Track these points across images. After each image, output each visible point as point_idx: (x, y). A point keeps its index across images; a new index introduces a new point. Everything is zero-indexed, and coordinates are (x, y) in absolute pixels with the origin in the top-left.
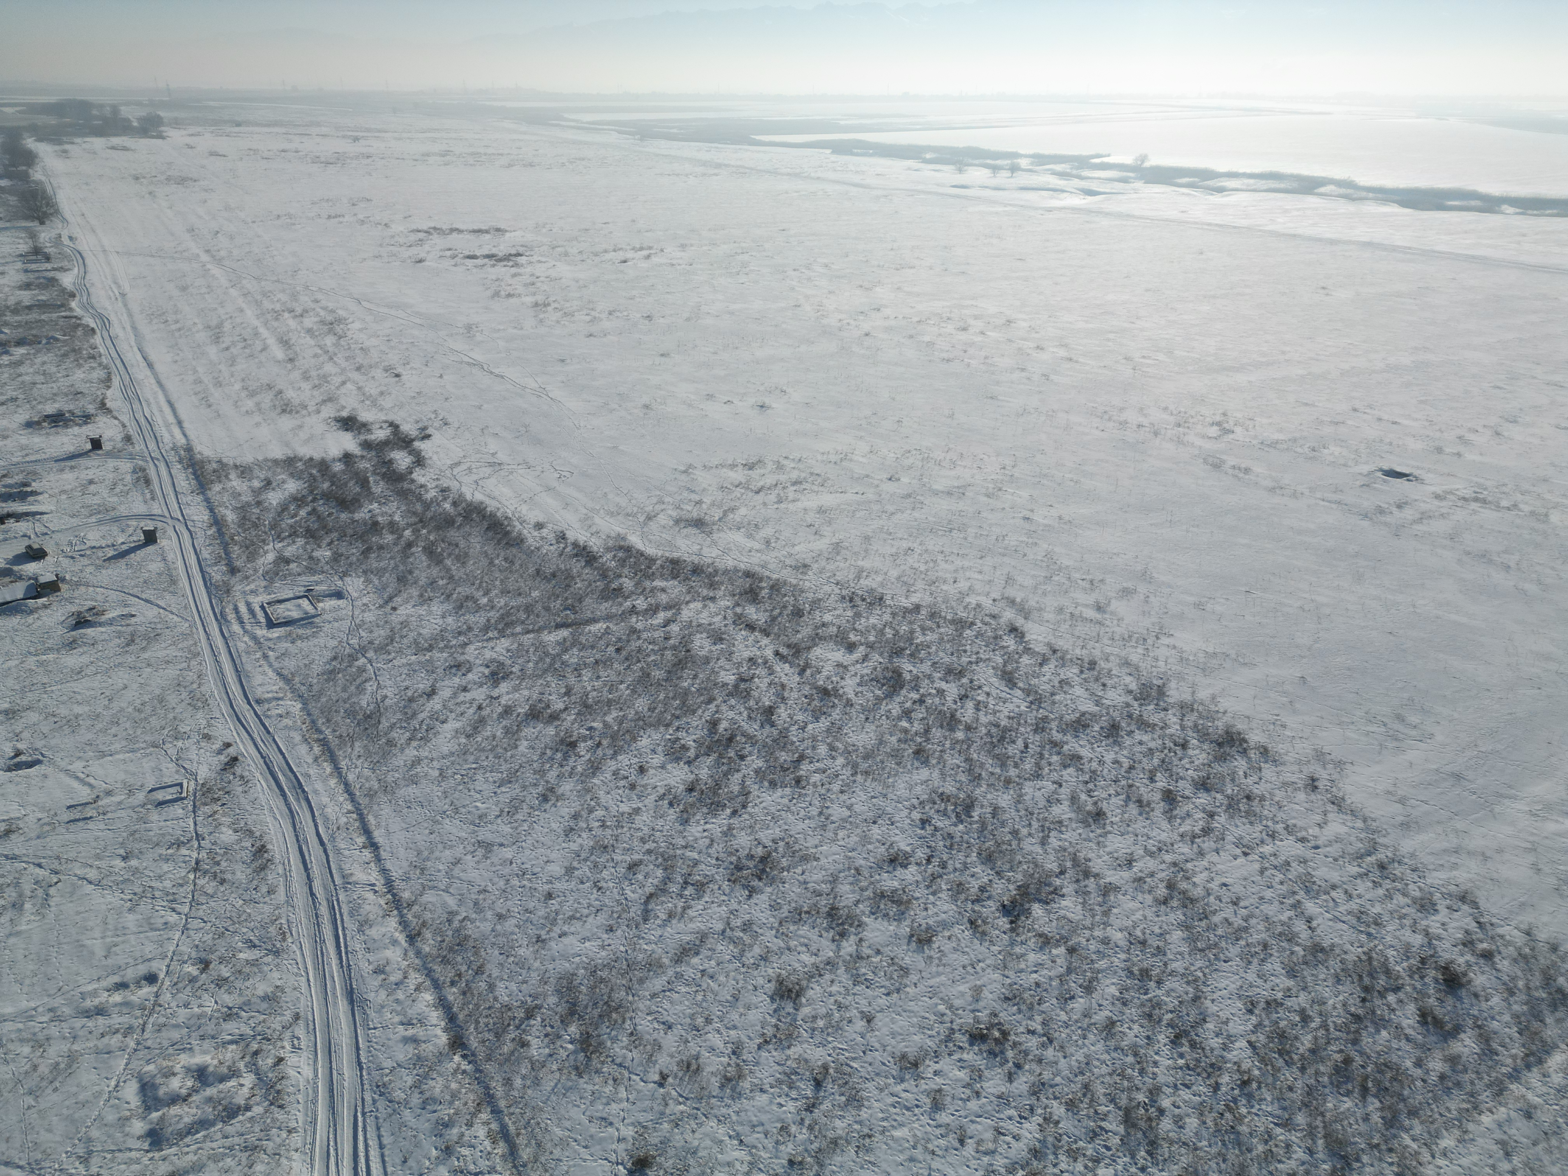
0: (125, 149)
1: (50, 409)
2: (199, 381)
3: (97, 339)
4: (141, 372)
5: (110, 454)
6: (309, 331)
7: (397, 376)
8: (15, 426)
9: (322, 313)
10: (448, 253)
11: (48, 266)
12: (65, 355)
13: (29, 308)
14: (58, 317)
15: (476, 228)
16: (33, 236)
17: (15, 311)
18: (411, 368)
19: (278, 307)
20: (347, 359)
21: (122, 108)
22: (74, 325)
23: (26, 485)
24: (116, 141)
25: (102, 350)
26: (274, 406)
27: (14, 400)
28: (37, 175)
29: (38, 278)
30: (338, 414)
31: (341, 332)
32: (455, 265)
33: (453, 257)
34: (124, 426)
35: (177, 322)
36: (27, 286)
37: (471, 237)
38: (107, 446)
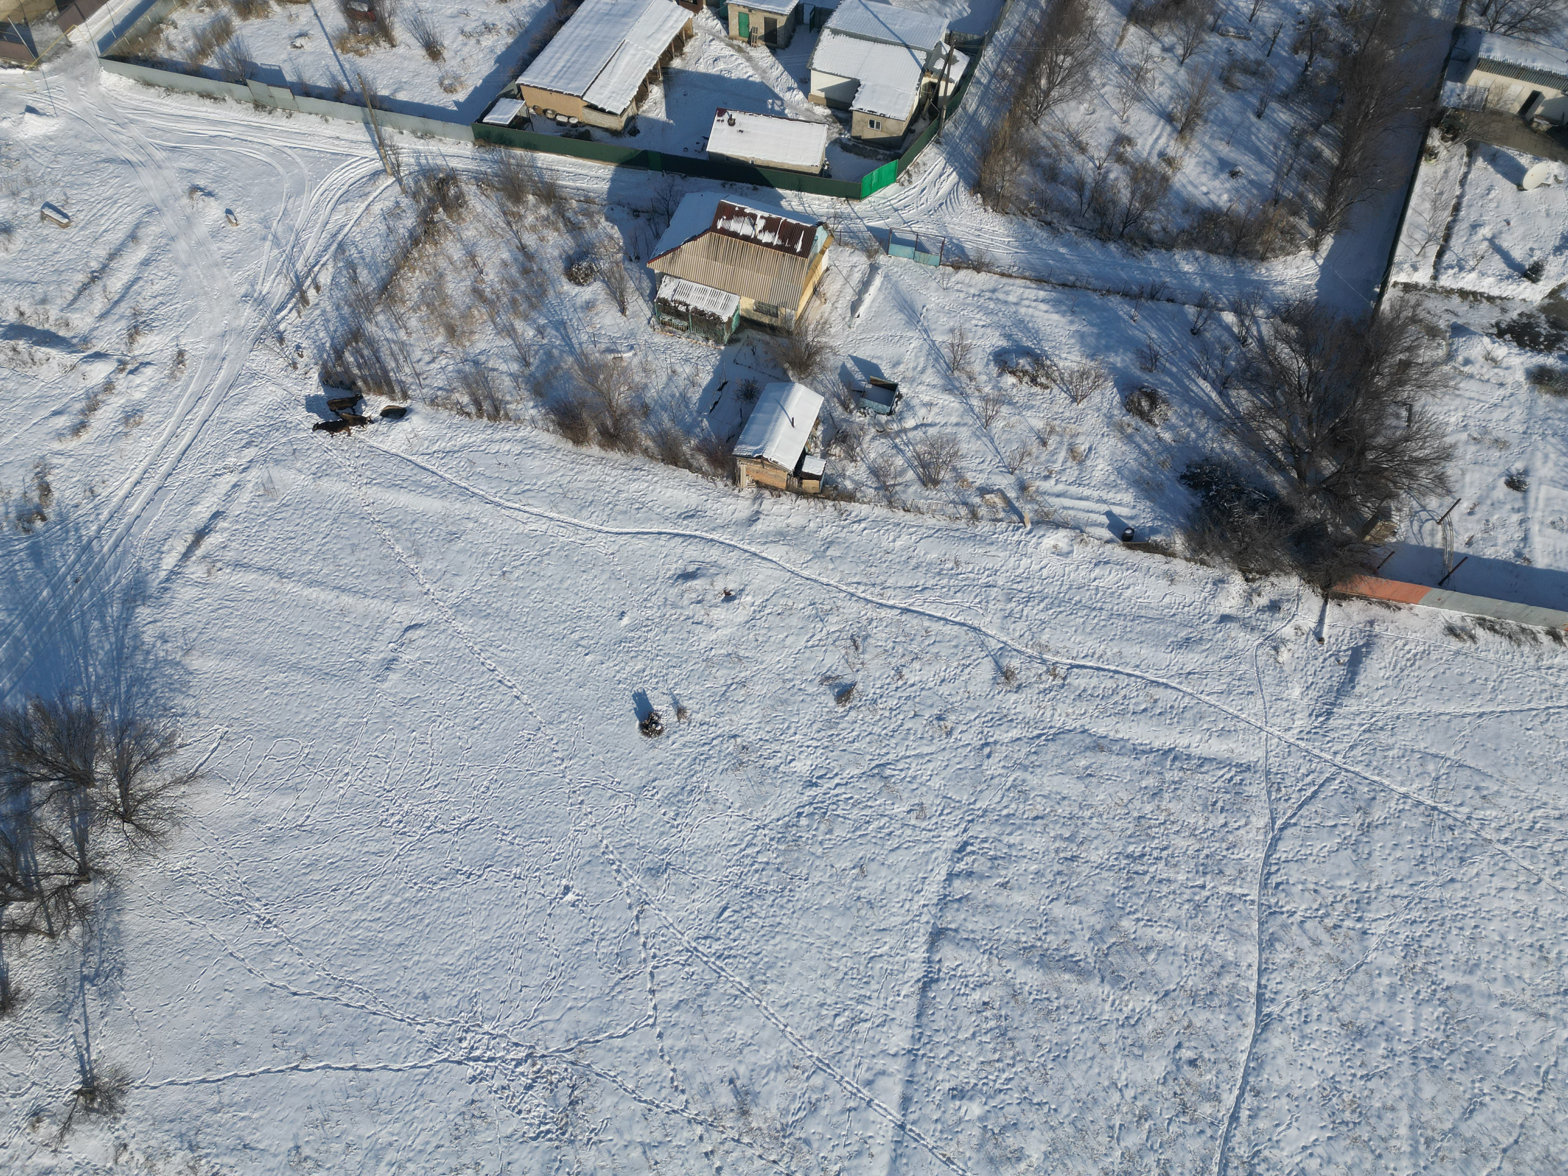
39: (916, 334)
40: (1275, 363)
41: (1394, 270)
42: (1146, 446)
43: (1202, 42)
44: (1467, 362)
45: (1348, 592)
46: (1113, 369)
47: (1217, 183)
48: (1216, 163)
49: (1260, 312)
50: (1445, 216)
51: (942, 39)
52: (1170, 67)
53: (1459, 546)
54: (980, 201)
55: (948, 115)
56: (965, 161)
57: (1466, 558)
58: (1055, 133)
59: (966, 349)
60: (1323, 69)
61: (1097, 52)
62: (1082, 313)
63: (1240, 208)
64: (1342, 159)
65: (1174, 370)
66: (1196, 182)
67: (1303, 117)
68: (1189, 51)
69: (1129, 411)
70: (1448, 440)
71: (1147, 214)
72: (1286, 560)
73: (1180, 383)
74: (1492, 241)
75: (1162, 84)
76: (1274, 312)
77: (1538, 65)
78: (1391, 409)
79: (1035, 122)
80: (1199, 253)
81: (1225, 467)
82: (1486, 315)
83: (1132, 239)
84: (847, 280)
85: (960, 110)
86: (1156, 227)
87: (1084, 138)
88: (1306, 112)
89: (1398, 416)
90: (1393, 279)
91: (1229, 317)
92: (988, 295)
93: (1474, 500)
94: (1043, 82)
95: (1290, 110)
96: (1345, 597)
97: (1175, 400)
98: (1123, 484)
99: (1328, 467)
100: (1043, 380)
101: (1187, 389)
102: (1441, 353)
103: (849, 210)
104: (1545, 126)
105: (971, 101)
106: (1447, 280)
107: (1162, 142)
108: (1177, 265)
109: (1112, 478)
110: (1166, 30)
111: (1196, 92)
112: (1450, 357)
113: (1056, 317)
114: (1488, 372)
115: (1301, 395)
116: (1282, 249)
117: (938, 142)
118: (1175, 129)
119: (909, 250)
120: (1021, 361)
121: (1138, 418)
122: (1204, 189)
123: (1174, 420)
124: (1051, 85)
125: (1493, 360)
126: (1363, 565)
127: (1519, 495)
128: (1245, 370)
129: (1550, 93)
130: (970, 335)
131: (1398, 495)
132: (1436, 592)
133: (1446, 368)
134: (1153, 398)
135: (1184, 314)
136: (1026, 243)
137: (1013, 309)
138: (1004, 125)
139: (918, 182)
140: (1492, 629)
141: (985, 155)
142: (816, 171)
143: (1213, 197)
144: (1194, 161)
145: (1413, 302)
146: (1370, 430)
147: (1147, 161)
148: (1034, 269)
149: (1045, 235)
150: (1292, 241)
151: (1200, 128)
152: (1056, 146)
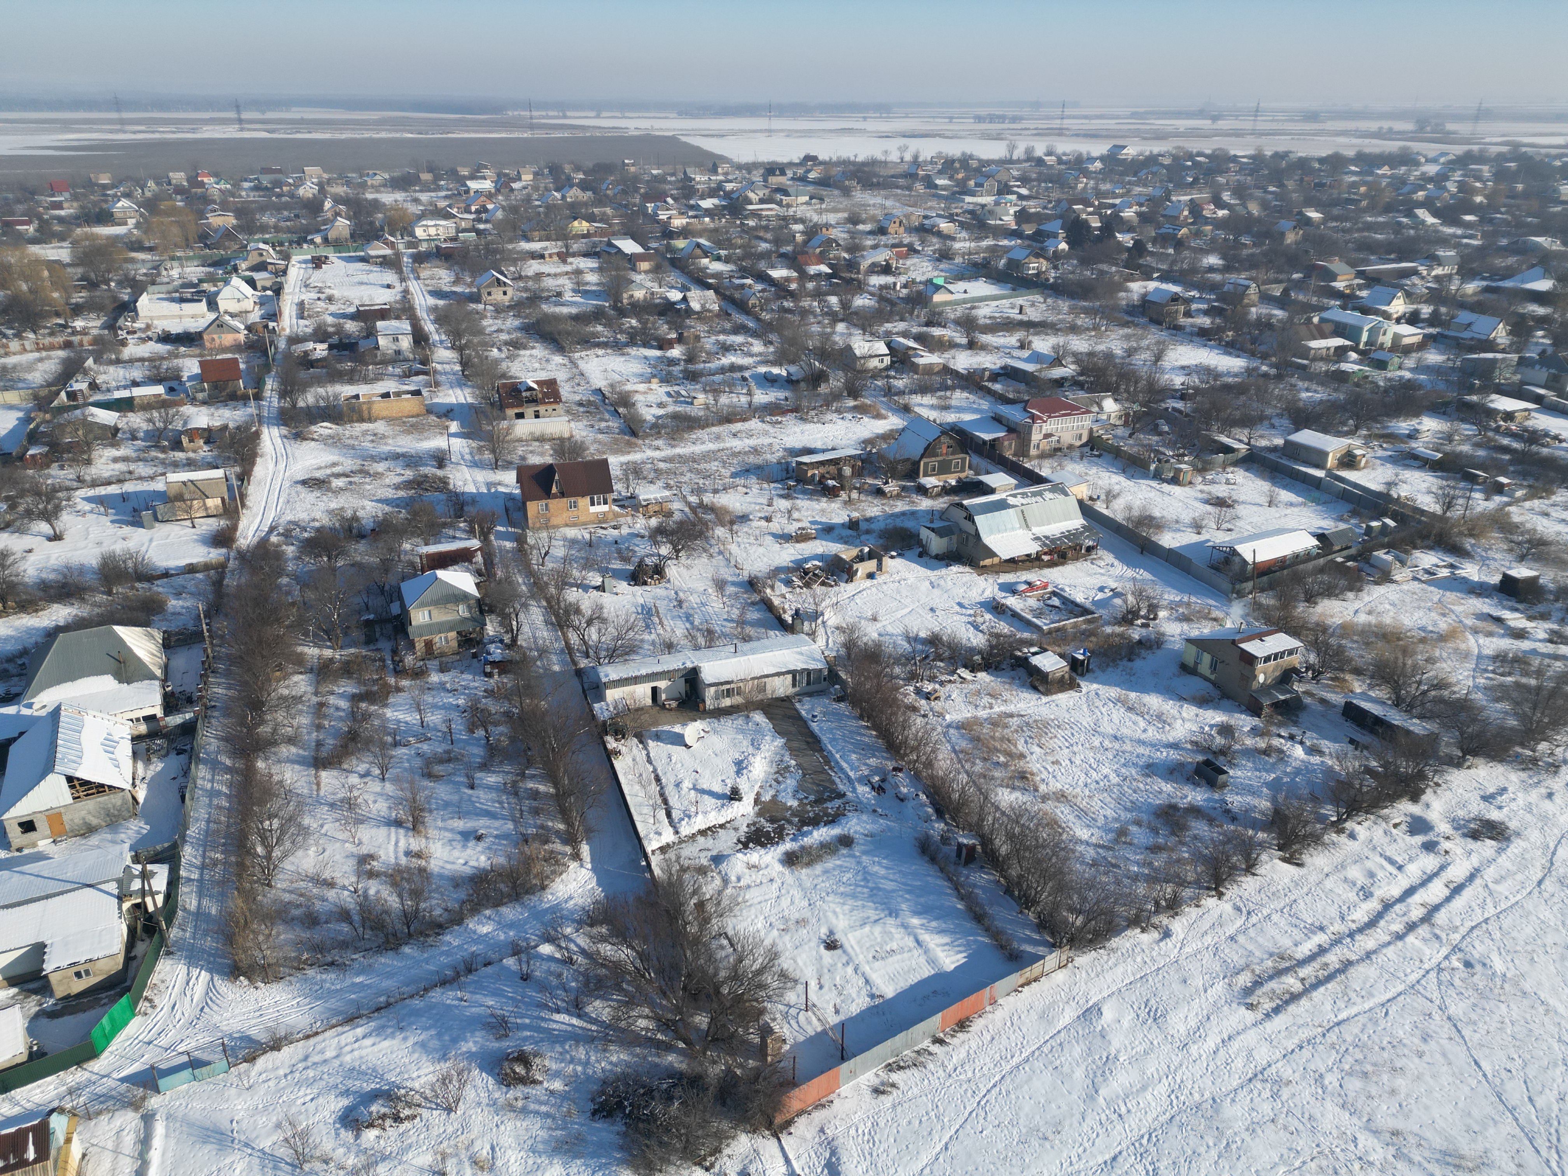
39: (237, 1155)
40: (606, 963)
41: (645, 843)
42: (544, 1109)
43: (392, 757)
44: (739, 879)
45: (788, 1117)
46: (471, 1056)
47: (469, 851)
48: (459, 837)
49: (568, 930)
50: (654, 788)
51: (129, 862)
52: (375, 786)
53: (833, 1020)
54: (246, 982)
55: (169, 923)
56: (210, 955)
57: (843, 1024)
58: (295, 885)
59: (304, 1135)
60: (501, 734)
61: (300, 804)
62: (410, 1024)
63: (501, 860)
64: (556, 785)
65: (527, 1021)
66: (451, 859)
67: (508, 773)
68: (384, 769)
69: (508, 1086)
70: (767, 942)
71: (423, 905)
72: (725, 1125)
73: (539, 1029)
74: (695, 788)
75: (375, 802)
76: (579, 924)
77: (644, 672)
78: (714, 945)
79: (269, 885)
80: (488, 912)
81: (623, 1078)
82: (726, 841)
83: (421, 933)
84: (116, 1152)
85: (180, 913)
86: (437, 912)
87: (326, 875)
88: (507, 768)
89: (722, 947)
90: (649, 850)
91: (546, 949)
92: (301, 1066)
93: (816, 976)
94: (260, 850)
95: (494, 772)
96: (789, 1123)
97: (544, 1047)
98: (544, 1160)
99: (702, 1020)
100: (407, 1112)
101: (549, 1031)
102: (718, 882)
103: (87, 1075)
104: (674, 704)
105: (189, 899)
106: (686, 830)
107: (402, 844)
108: (475, 932)
109: (530, 1162)
110: (354, 762)
111: (409, 795)
112: (726, 881)
113: (386, 1044)
114: (757, 877)
115: (643, 976)
116: (554, 872)
117: (169, 953)
118: (408, 829)
119: (186, 1074)
120: (374, 1108)
121: (521, 1087)
122: (462, 861)
123: (554, 1066)
124: (269, 849)
125: (754, 866)
126: (781, 1085)
127: (839, 952)
128: (587, 984)
129: (662, 684)
130: (302, 1117)
131: (765, 1008)
132: (845, 1067)
133: (729, 891)
134: (523, 1059)
135: (507, 969)
136: (318, 994)
137: (336, 1063)
138: (237, 903)
139: (163, 1002)
140: (900, 1068)
141: (229, 939)
142: (24, 1058)
143: (473, 863)
144: (439, 845)
145: (674, 858)
146: (711, 971)
147: (397, 864)
148: (340, 1013)
149: (333, 976)
150: (557, 862)
151: (428, 818)
152: (301, 895)
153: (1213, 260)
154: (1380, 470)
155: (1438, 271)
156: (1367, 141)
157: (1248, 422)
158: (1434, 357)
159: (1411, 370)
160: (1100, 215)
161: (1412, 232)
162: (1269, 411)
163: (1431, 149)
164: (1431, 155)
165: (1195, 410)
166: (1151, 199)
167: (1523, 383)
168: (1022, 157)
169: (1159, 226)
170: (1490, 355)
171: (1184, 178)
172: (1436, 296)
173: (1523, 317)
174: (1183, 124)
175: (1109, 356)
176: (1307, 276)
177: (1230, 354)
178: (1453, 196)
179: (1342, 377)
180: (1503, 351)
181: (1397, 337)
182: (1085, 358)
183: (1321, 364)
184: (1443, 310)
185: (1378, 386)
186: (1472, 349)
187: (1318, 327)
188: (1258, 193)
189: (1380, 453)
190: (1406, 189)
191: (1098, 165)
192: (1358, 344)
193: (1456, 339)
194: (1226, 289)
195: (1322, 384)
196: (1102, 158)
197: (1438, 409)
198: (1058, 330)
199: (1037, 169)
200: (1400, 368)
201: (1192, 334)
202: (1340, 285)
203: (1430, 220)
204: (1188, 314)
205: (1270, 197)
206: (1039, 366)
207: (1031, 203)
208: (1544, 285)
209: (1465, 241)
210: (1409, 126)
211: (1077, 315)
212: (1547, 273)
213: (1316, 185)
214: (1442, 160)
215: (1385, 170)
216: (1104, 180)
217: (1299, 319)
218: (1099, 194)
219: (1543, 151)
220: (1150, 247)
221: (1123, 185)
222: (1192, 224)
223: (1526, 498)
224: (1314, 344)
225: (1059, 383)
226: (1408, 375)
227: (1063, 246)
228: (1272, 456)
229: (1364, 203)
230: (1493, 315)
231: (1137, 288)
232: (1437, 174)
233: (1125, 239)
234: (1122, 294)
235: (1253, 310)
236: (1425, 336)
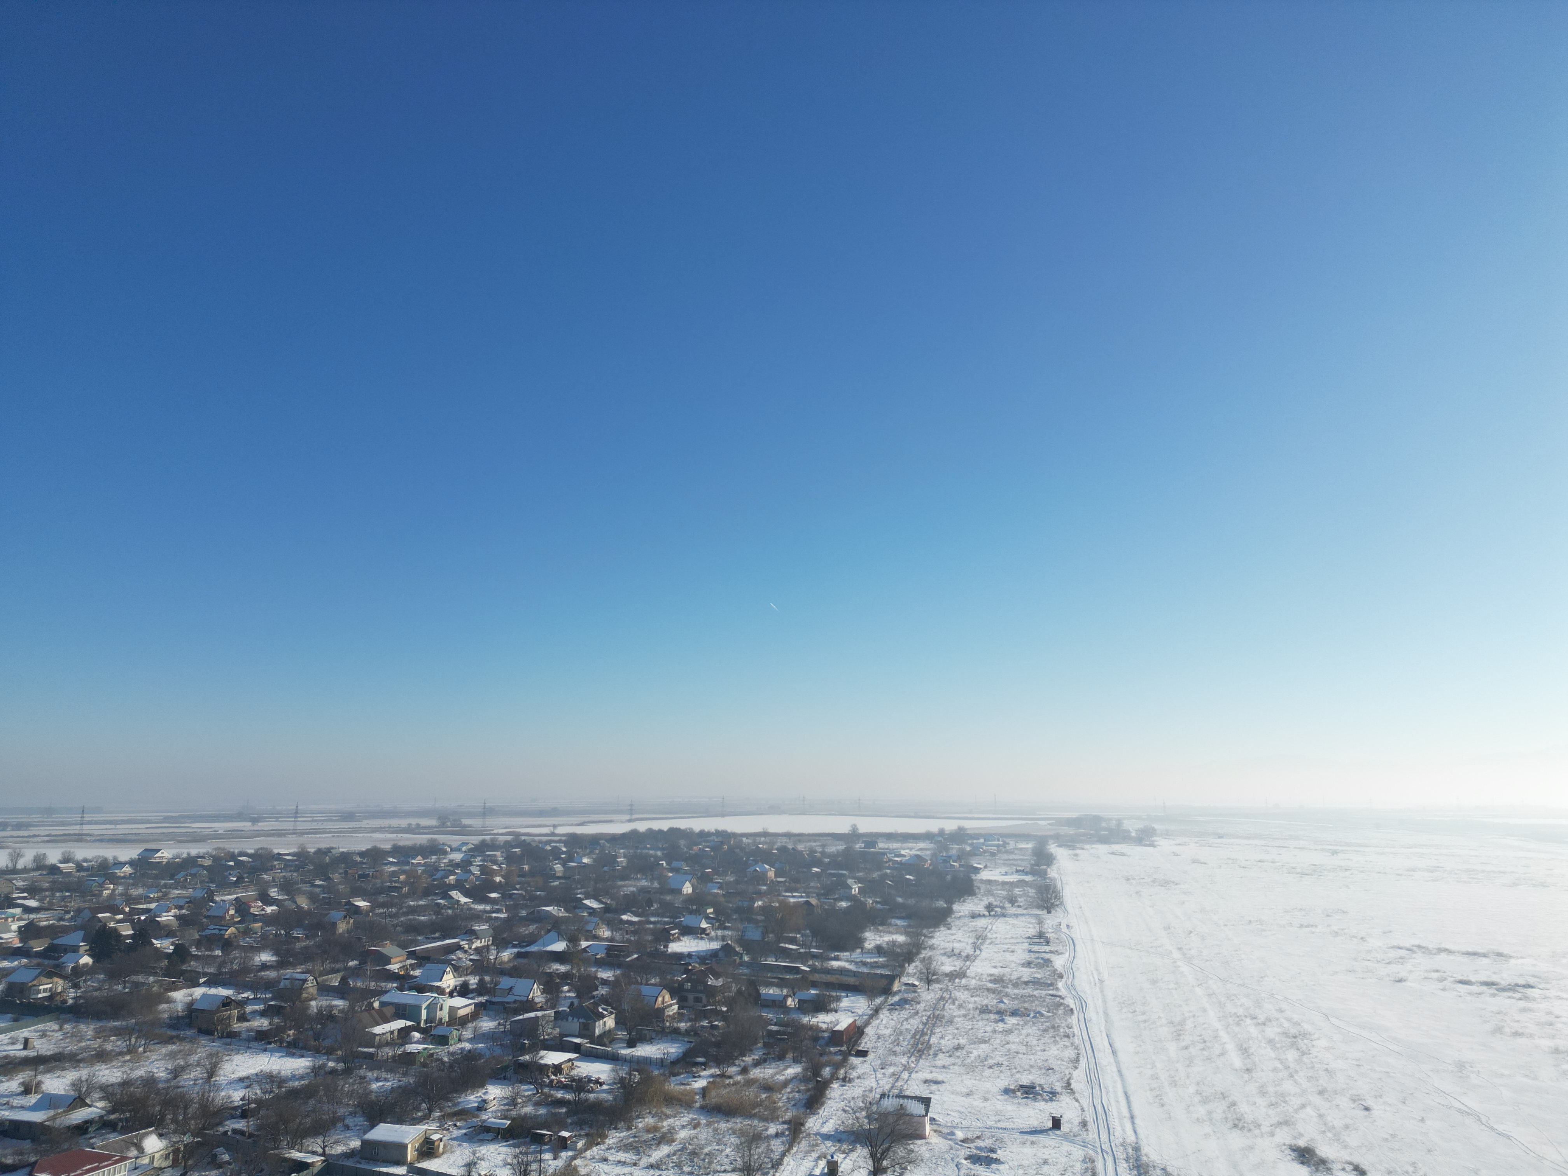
0: (1123, 854)
1: (1025, 1080)
2: (1155, 1077)
3: (1073, 1020)
4: (1105, 1058)
5: (1066, 1137)
6: (1271, 1041)
7: (1367, 1109)
8: (995, 1090)
9: (1286, 1024)
10: (1435, 975)
11: (1047, 949)
12: (1045, 1030)
13: (1026, 983)
14: (1046, 995)
15: (1470, 950)
16: (1040, 922)
17: (1016, 985)
18: (1385, 1103)
19: (1241, 1011)
20: (1310, 1079)
21: (1125, 822)
22: (1058, 1005)
23: (993, 1151)
24: (1116, 847)
25: (1076, 1030)
26: (1226, 1118)
27: (999, 1065)
28: (1052, 873)
29: (1038, 958)
30: (1293, 1142)
31: (1304, 1048)
32: (1444, 990)
33: (1441, 980)
34: (1083, 1110)
35: (1144, 1013)
36: (1028, 964)
37: (1466, 959)
38: (1065, 1127)
153: (266, 957)
154: (458, 1152)
155: (477, 944)
156: (400, 835)
157: (320, 1128)
158: (487, 1025)
159: (470, 1040)
160: (132, 922)
161: (450, 911)
162: (341, 1112)
163: (454, 840)
164: (455, 845)
165: (260, 1128)
166: (191, 901)
167: (562, 1035)
168: (30, 865)
169: (203, 928)
170: (532, 1015)
171: (227, 877)
172: (480, 967)
173: (550, 975)
174: (221, 827)
175: (150, 1082)
176: (363, 963)
177: (293, 1055)
178: (477, 878)
179: (409, 1059)
180: (542, 1009)
181: (453, 1010)
182: (118, 1090)
183: (387, 1049)
184: (487, 978)
185: (443, 1063)
186: (517, 1012)
187: (379, 1012)
188: (305, 887)
189: (456, 1133)
190: (439, 875)
191: (127, 869)
192: (419, 1023)
193: (502, 1003)
194: (282, 985)
195: (391, 1070)
196: (131, 863)
197: (499, 1075)
198: (80, 1061)
199: (51, 878)
200: (460, 1040)
201: (249, 1040)
202: (394, 967)
203: (463, 900)
204: (242, 1018)
205: (317, 890)
206: (52, 1113)
207: (41, 915)
208: (560, 946)
209: (494, 915)
210: (433, 822)
211: (106, 1039)
212: (560, 936)
213: (360, 876)
214: (464, 849)
215: (419, 860)
216: (135, 885)
217: (361, 1006)
218: (130, 900)
219: (537, 838)
220: (194, 951)
221: (159, 888)
222: (239, 922)
223: (587, 1147)
224: (378, 1030)
225: (82, 1129)
226: (467, 1046)
227: (86, 960)
228: (350, 1163)
229: (405, 890)
230: (527, 977)
231: (180, 997)
232: (462, 861)
233: (164, 945)
234: (163, 1006)
235: (313, 1003)
236: (476, 1005)
